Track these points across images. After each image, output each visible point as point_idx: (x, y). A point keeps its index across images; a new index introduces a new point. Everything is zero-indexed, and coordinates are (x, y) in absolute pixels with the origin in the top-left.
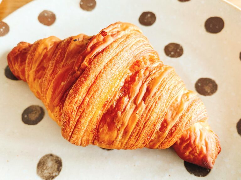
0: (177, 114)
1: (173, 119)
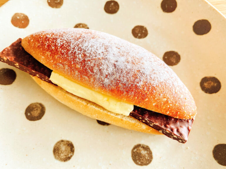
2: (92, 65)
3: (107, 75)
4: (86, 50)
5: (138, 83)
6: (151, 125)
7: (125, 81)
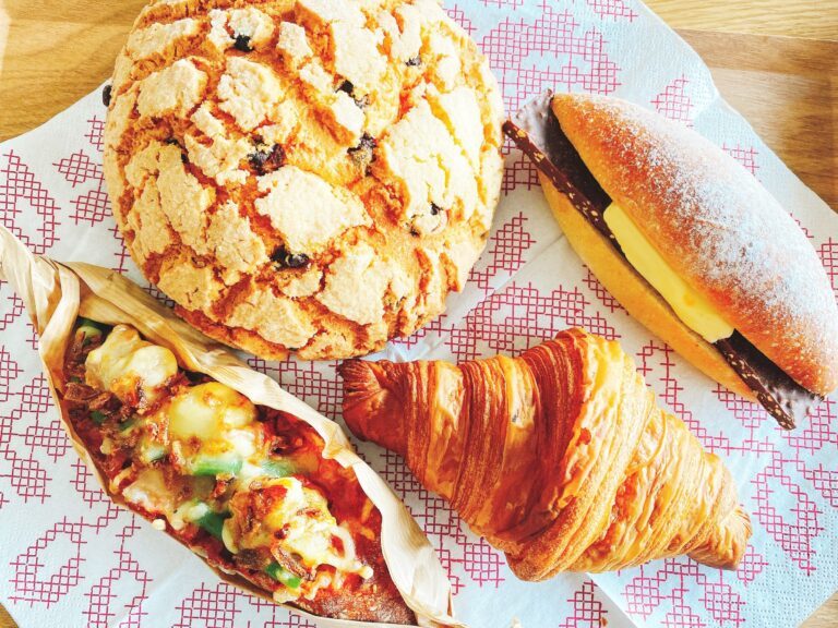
0: (696, 524)
1: (690, 533)
2: (703, 232)
3: (721, 263)
4: (704, 199)
5: (769, 299)
6: (744, 376)
7: (749, 286)
